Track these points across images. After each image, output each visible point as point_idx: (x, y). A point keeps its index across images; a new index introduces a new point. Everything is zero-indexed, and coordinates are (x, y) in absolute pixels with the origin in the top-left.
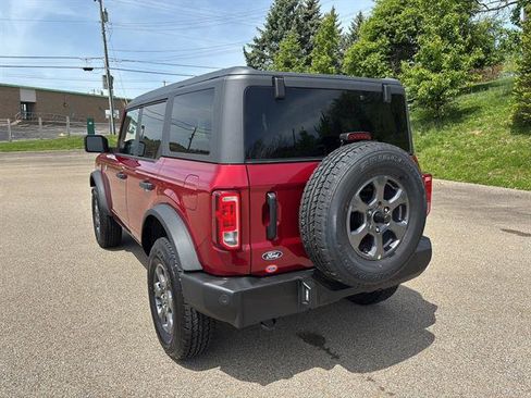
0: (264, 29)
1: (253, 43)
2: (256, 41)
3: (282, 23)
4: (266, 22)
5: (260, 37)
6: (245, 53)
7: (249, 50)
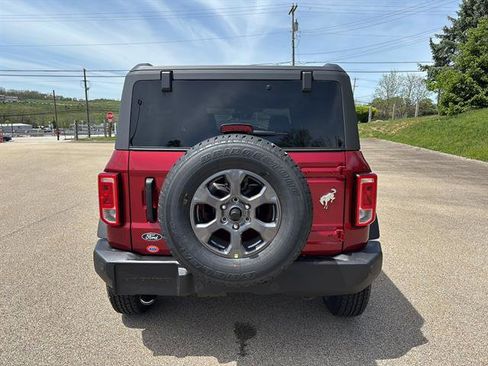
0: (457, 17)
1: (443, 33)
2: (446, 30)
3: (479, 8)
4: (459, 9)
5: (450, 25)
6: (432, 44)
7: (437, 41)
